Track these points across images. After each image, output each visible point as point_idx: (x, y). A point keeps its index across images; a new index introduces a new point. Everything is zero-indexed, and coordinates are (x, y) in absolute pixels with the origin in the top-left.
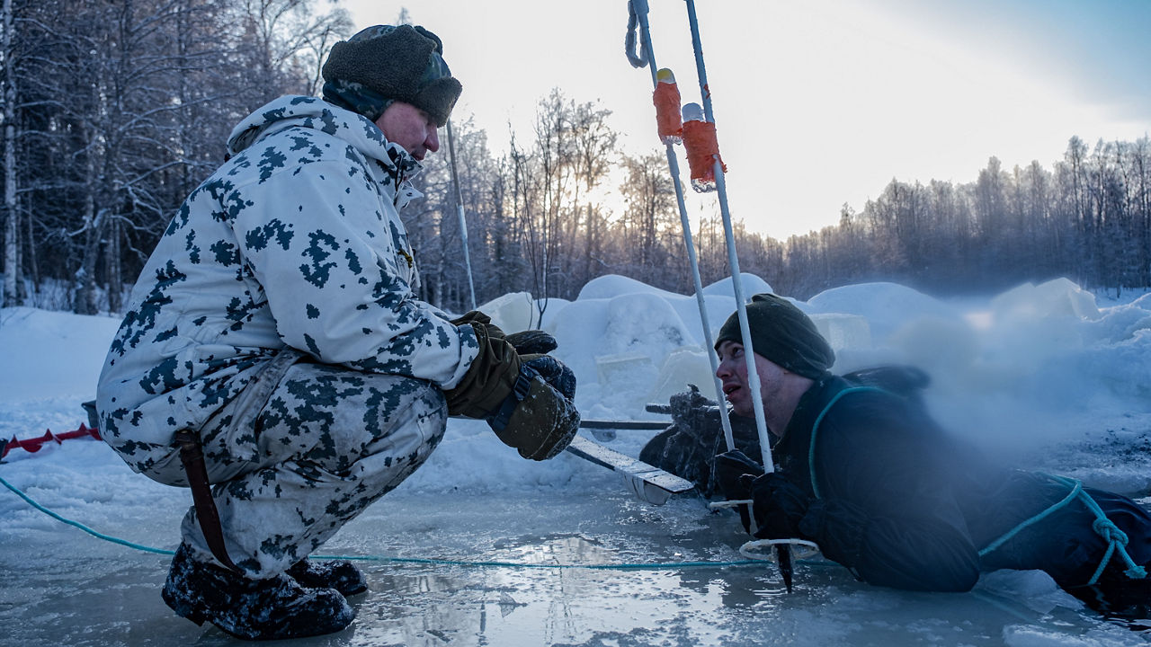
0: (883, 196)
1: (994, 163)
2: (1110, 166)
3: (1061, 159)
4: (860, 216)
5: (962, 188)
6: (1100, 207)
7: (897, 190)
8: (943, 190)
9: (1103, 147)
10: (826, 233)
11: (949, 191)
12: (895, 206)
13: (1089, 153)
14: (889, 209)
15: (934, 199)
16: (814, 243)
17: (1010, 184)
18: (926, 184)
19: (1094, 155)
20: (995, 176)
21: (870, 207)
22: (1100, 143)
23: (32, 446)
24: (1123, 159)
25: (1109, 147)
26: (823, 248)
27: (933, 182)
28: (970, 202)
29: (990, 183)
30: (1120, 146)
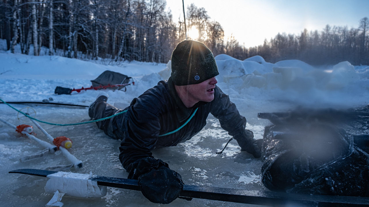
0: (275, 38)
1: (305, 30)
2: (337, 33)
3: (323, 31)
4: (269, 43)
5: (296, 37)
6: (333, 44)
7: (279, 37)
8: (291, 37)
9: (335, 28)
10: (259, 47)
11: (293, 38)
12: (278, 41)
13: (331, 29)
14: (277, 42)
15: (289, 39)
16: (256, 50)
17: (309, 37)
18: (287, 35)
19: (332, 30)
20: (305, 35)
21: (272, 41)
22: (334, 27)
23: (79, 91)
24: (340, 31)
25: (337, 28)
26: (258, 51)
27: (289, 35)
28: (298, 41)
29: (303, 36)
30: (340, 28)
